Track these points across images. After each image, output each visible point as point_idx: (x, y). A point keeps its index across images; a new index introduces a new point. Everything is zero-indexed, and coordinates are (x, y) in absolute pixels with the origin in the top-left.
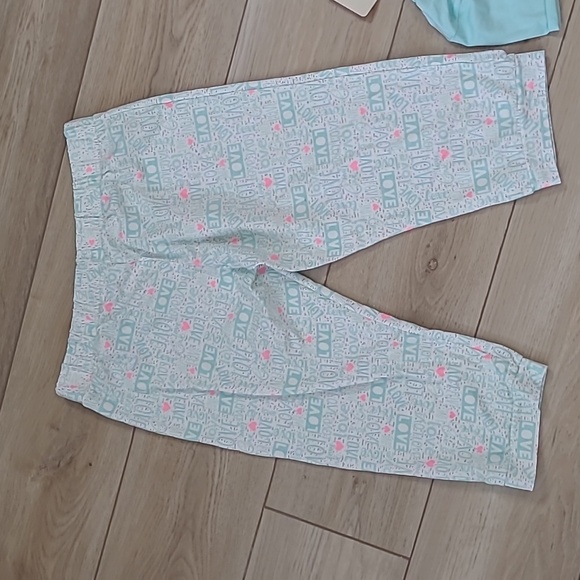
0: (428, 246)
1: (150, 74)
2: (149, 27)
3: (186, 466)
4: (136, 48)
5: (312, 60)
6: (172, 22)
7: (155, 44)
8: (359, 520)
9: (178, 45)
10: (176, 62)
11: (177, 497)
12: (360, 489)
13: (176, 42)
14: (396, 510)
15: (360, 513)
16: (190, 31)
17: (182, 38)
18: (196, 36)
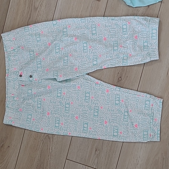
0: (118, 73)
1: (28, 19)
2: (27, 4)
3: (41, 146)
4: (23, 11)
5: (80, 14)
6: (35, 2)
7: (29, 10)
8: (97, 162)
9: (37, 10)
10: (36, 15)
11: (38, 156)
12: (97, 153)
13: (36, 9)
14: (109, 159)
15: (98, 160)
16: (41, 5)
17: (38, 8)
18: (42, 7)
